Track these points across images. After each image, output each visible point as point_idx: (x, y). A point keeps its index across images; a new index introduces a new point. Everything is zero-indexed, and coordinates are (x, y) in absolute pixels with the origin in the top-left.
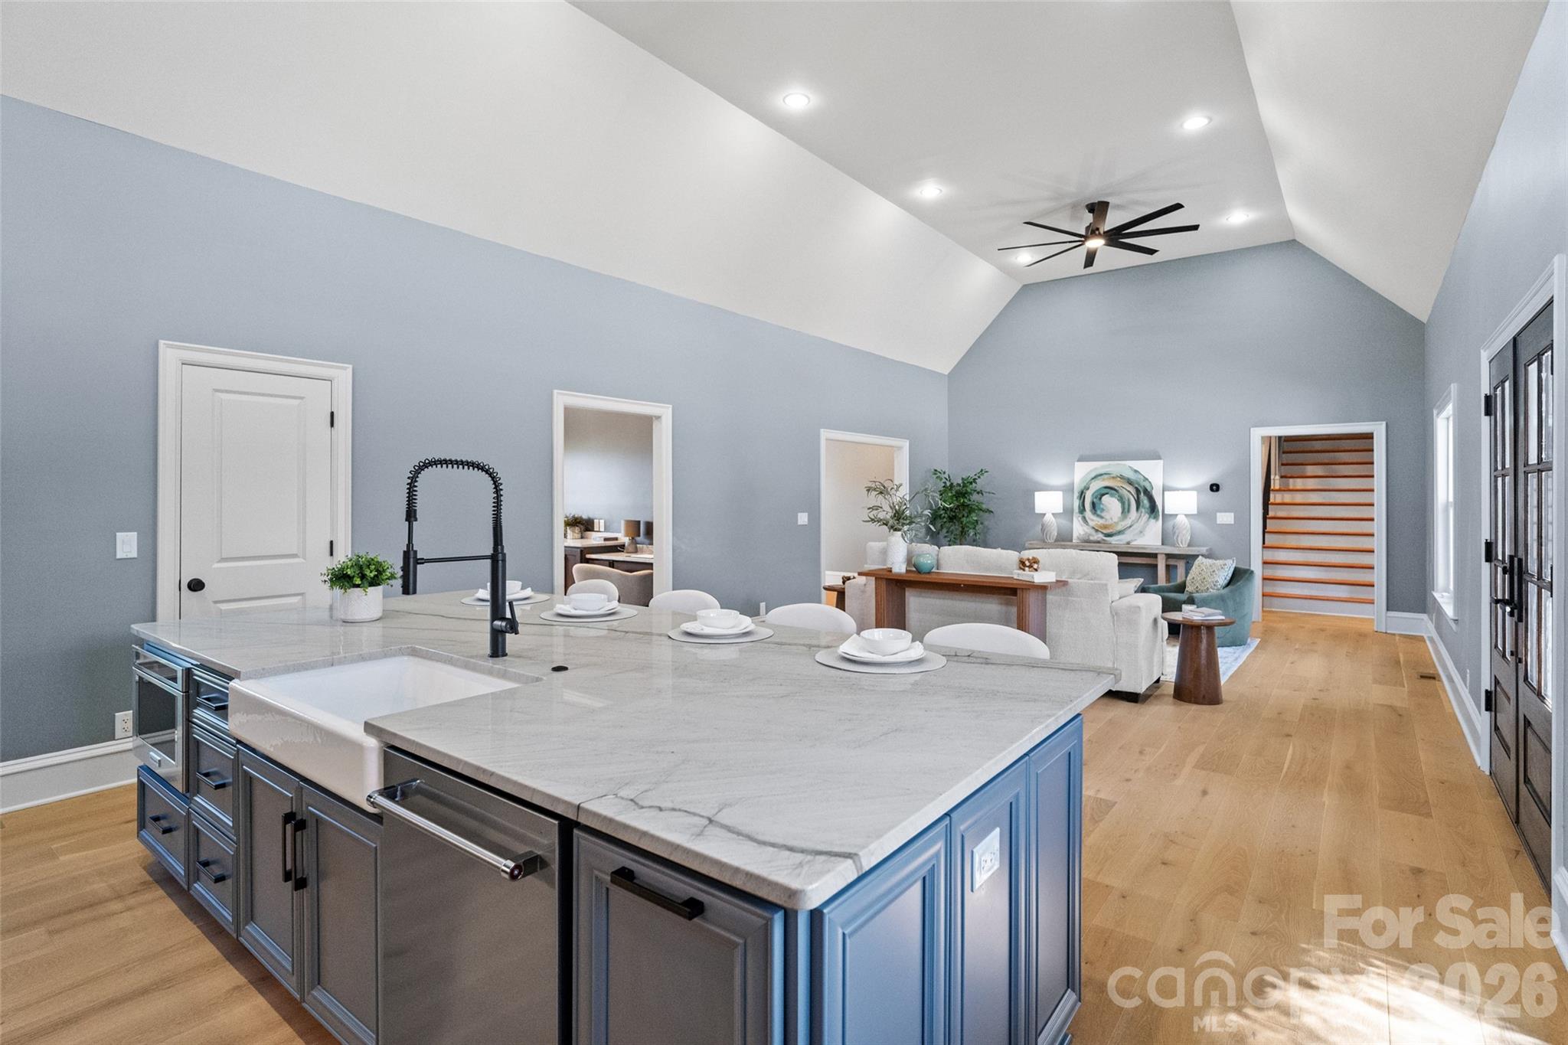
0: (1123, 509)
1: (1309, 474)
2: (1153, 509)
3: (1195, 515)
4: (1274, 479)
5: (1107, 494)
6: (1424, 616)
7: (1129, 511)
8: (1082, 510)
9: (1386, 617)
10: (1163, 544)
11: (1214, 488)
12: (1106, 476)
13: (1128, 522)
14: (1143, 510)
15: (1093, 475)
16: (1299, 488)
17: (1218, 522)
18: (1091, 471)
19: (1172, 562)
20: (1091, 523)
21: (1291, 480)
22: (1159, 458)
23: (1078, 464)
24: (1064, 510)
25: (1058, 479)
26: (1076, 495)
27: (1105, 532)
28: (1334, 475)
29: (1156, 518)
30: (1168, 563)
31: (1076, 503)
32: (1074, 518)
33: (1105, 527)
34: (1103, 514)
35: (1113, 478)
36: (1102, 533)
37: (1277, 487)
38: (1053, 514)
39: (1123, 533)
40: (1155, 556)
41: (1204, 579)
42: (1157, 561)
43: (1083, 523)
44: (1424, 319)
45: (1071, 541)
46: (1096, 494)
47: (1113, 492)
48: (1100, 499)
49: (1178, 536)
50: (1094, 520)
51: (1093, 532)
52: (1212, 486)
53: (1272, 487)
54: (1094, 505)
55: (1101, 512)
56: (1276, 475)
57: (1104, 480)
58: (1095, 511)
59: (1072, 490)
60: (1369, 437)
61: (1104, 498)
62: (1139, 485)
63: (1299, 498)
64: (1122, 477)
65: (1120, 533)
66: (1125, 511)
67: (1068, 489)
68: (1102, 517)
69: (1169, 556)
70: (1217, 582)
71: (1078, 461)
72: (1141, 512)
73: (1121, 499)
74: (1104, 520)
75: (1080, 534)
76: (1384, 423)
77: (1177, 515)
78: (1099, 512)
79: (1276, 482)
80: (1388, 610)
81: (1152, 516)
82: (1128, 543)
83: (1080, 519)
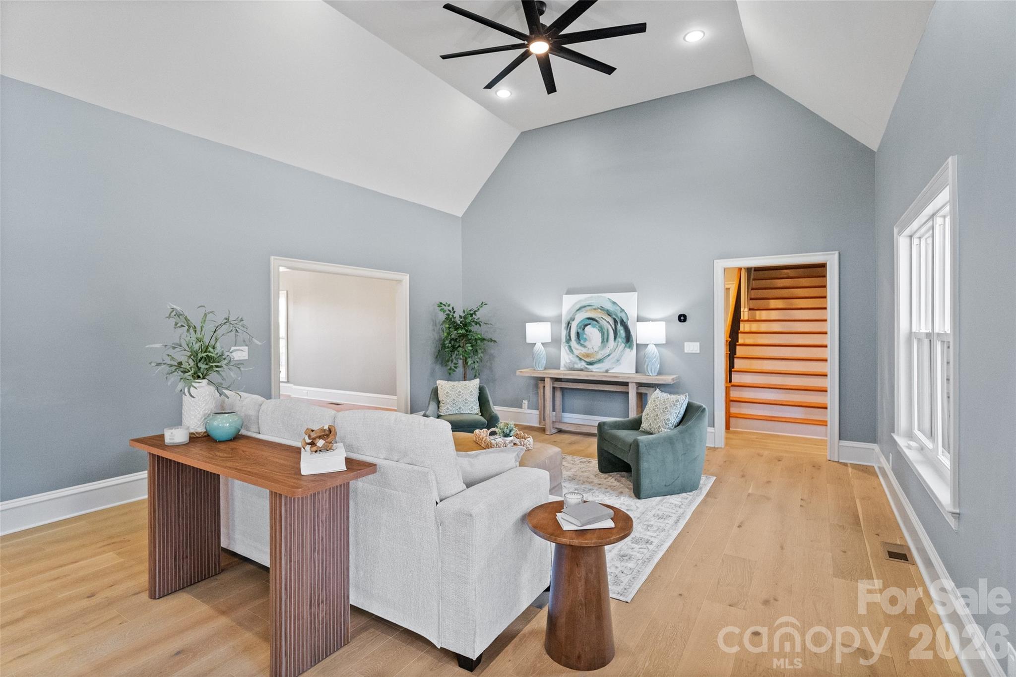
0: (603, 339)
1: (772, 307)
2: (628, 338)
3: (664, 344)
4: (743, 311)
5: (590, 324)
6: (875, 447)
7: (607, 341)
8: (569, 340)
9: (839, 446)
10: (637, 372)
11: (682, 318)
12: (590, 308)
13: (607, 351)
14: (620, 340)
15: (578, 307)
16: (764, 318)
17: (686, 351)
18: (576, 303)
19: (643, 390)
20: (576, 352)
21: (758, 312)
22: (635, 291)
23: (565, 297)
24: (552, 340)
25: (549, 311)
26: (564, 325)
27: (587, 360)
28: (792, 307)
29: (631, 347)
30: (640, 391)
31: (564, 333)
32: (562, 347)
33: (588, 356)
34: (585, 344)
35: (595, 309)
36: (585, 361)
37: (746, 318)
38: (542, 343)
39: (603, 362)
40: (626, 384)
41: (657, 415)
42: (628, 389)
43: (568, 352)
44: (874, 147)
45: (559, 369)
46: (580, 325)
47: (595, 322)
48: (584, 329)
49: (648, 365)
50: (578, 349)
51: (577, 360)
52: (680, 316)
53: (742, 318)
54: (578, 334)
55: (585, 341)
56: (745, 308)
57: (587, 311)
58: (580, 340)
59: (560, 321)
60: (823, 266)
61: (587, 328)
62: (617, 316)
63: (764, 327)
64: (602, 309)
65: (600, 361)
66: (605, 340)
67: (556, 321)
68: (585, 347)
69: (640, 385)
70: (669, 420)
71: (566, 294)
72: (618, 342)
73: (601, 330)
74: (586, 349)
75: (566, 362)
76: (837, 253)
77: (648, 344)
78: (582, 342)
79: (745, 314)
80: (840, 439)
81: (628, 345)
82: (607, 371)
83: (566, 347)
